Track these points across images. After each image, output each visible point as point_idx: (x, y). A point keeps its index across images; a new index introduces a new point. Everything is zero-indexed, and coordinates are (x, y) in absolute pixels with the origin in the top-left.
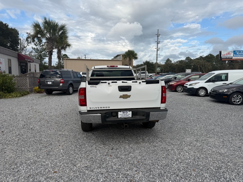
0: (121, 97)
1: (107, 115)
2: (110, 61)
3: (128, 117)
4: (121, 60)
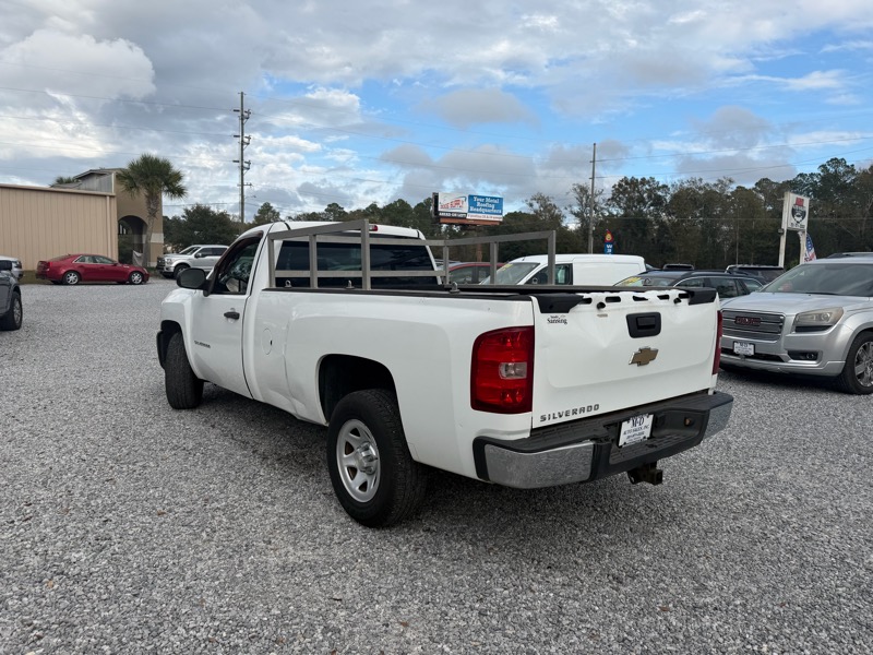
0: (635, 359)
2: (47, 196)
3: (642, 437)
4: (113, 194)
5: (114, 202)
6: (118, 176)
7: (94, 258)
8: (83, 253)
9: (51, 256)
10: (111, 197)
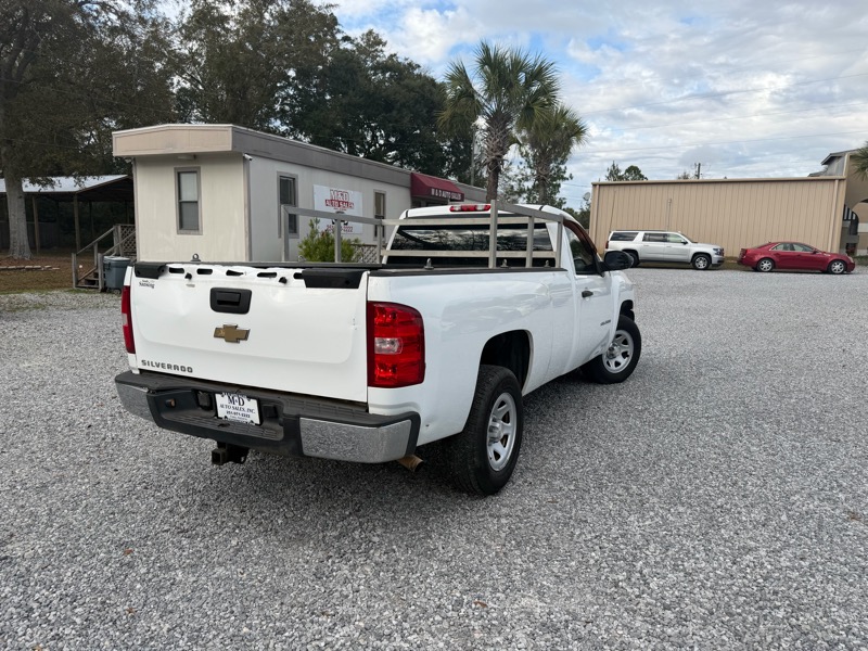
0: (218, 333)
1: (170, 397)
3: (249, 420)
4: (844, 177)
5: (843, 185)
6: (851, 157)
7: (792, 246)
8: (794, 240)
9: (752, 244)
10: (840, 180)
